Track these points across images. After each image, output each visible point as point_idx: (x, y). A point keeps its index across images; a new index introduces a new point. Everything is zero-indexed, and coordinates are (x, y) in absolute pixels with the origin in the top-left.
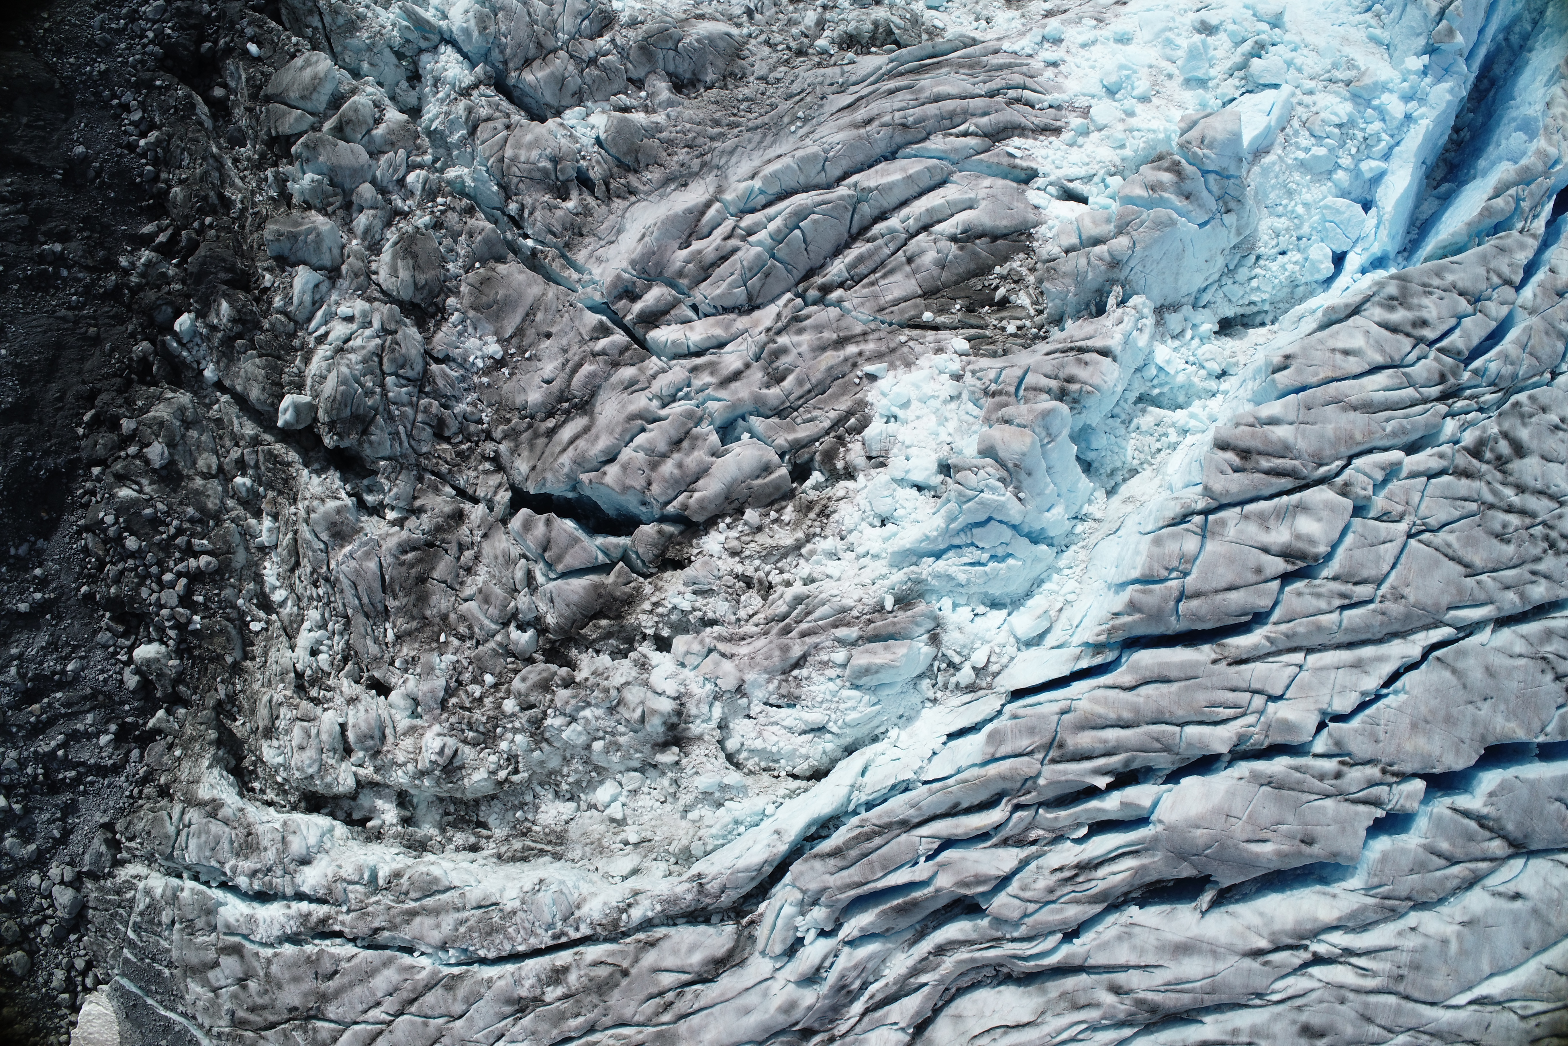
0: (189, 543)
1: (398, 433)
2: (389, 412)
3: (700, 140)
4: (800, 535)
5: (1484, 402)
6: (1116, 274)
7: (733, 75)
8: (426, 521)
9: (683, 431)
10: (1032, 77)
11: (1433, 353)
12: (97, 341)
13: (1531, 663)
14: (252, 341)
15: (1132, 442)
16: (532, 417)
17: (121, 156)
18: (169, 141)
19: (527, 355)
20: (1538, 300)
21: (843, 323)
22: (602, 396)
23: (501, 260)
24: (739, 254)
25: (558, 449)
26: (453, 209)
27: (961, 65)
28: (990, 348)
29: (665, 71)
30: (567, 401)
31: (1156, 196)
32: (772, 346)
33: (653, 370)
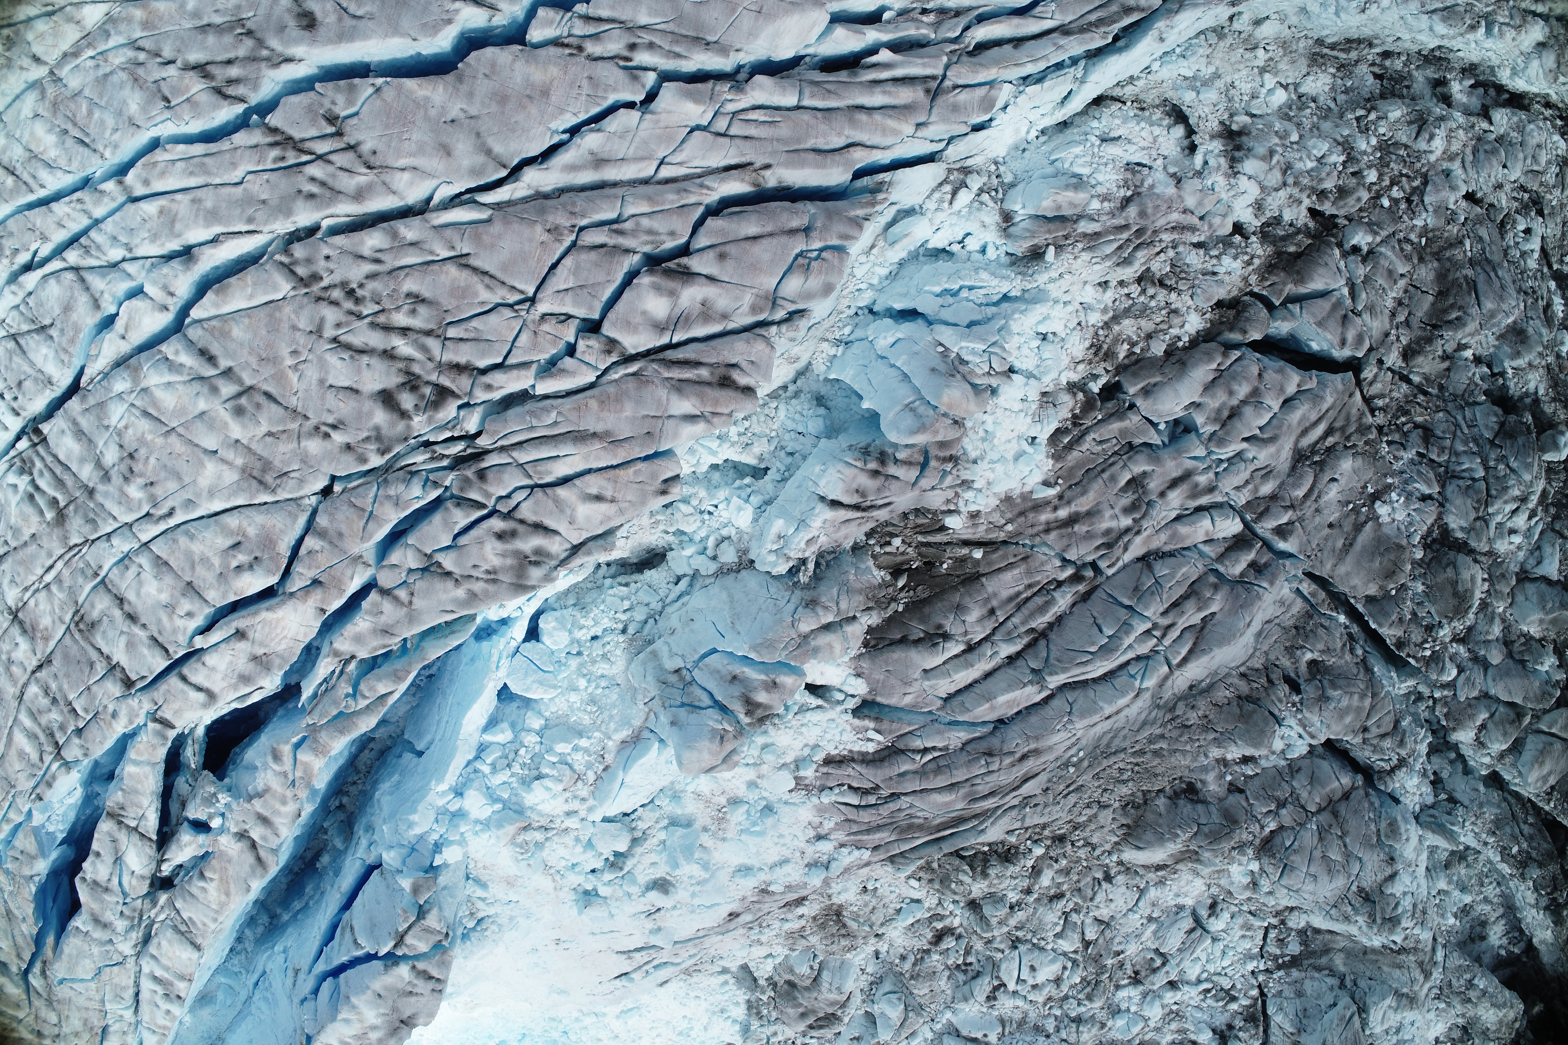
1: (1469, 427)
2: (1478, 445)
3: (1175, 733)
4: (1116, 328)
5: (425, 452)
6: (808, 595)
7: (1137, 807)
8: (1438, 347)
9: (1227, 427)
10: (848, 820)
11: (492, 502)
13: (391, 162)
16: (1346, 447)
19: (1351, 506)
21: (1065, 542)
22: (1287, 466)
23: (1370, 600)
24: (1161, 610)
26: (1415, 645)
27: (920, 828)
28: (921, 521)
29: (1204, 802)
30: (1315, 463)
31: (773, 676)
32: (1137, 516)
33: (1245, 491)
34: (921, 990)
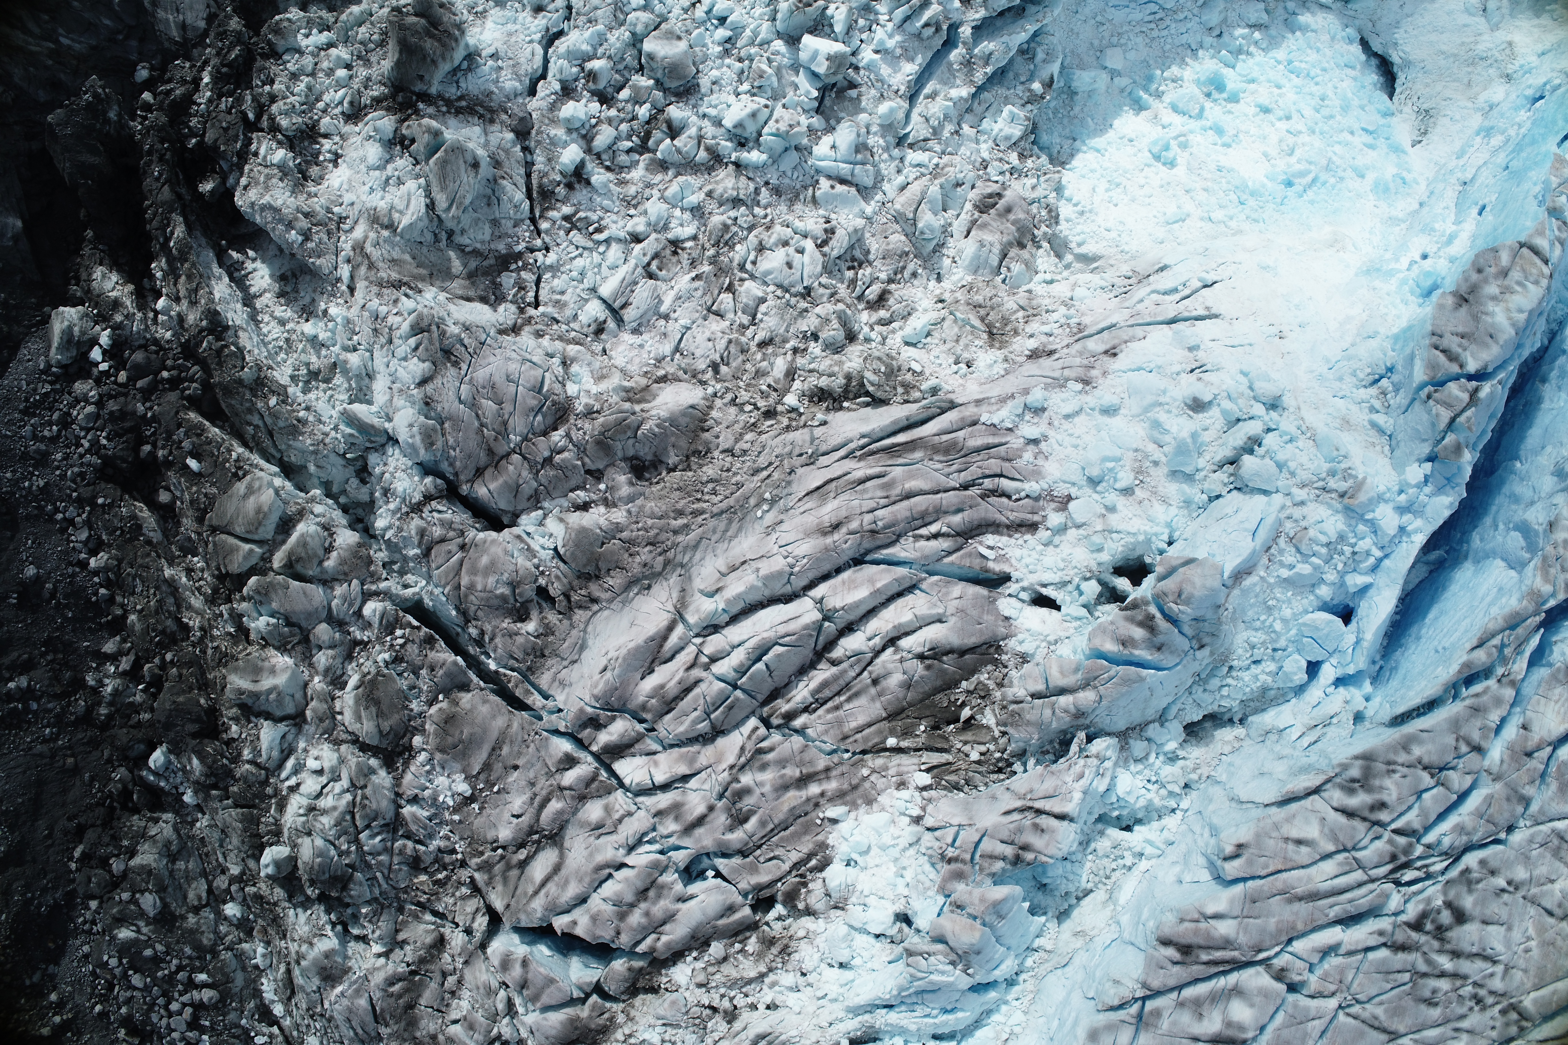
0: (190, 977)
1: (376, 880)
2: (367, 864)
3: (663, 536)
4: (763, 969)
5: (1433, 871)
6: (1081, 722)
7: (696, 453)
8: (409, 953)
9: (649, 881)
10: (1009, 460)
11: (1387, 835)
12: (76, 771)
14: (226, 789)
15: (1088, 865)
16: (504, 848)
17: (73, 575)
18: (119, 566)
19: (496, 789)
20: (1505, 766)
21: (807, 756)
22: (571, 832)
23: (465, 687)
24: (703, 686)
25: (530, 891)
26: (413, 641)
27: (936, 449)
28: (952, 778)
29: (625, 459)
30: (536, 833)
31: (1126, 652)
32: (736, 786)
33: (621, 812)
34: (898, 240)
